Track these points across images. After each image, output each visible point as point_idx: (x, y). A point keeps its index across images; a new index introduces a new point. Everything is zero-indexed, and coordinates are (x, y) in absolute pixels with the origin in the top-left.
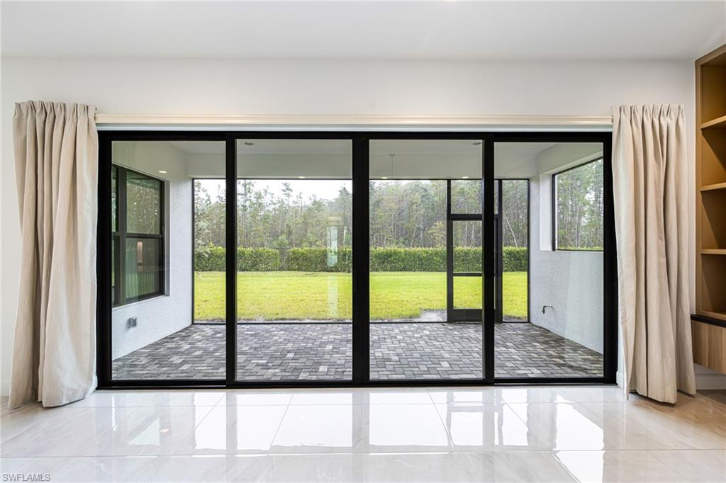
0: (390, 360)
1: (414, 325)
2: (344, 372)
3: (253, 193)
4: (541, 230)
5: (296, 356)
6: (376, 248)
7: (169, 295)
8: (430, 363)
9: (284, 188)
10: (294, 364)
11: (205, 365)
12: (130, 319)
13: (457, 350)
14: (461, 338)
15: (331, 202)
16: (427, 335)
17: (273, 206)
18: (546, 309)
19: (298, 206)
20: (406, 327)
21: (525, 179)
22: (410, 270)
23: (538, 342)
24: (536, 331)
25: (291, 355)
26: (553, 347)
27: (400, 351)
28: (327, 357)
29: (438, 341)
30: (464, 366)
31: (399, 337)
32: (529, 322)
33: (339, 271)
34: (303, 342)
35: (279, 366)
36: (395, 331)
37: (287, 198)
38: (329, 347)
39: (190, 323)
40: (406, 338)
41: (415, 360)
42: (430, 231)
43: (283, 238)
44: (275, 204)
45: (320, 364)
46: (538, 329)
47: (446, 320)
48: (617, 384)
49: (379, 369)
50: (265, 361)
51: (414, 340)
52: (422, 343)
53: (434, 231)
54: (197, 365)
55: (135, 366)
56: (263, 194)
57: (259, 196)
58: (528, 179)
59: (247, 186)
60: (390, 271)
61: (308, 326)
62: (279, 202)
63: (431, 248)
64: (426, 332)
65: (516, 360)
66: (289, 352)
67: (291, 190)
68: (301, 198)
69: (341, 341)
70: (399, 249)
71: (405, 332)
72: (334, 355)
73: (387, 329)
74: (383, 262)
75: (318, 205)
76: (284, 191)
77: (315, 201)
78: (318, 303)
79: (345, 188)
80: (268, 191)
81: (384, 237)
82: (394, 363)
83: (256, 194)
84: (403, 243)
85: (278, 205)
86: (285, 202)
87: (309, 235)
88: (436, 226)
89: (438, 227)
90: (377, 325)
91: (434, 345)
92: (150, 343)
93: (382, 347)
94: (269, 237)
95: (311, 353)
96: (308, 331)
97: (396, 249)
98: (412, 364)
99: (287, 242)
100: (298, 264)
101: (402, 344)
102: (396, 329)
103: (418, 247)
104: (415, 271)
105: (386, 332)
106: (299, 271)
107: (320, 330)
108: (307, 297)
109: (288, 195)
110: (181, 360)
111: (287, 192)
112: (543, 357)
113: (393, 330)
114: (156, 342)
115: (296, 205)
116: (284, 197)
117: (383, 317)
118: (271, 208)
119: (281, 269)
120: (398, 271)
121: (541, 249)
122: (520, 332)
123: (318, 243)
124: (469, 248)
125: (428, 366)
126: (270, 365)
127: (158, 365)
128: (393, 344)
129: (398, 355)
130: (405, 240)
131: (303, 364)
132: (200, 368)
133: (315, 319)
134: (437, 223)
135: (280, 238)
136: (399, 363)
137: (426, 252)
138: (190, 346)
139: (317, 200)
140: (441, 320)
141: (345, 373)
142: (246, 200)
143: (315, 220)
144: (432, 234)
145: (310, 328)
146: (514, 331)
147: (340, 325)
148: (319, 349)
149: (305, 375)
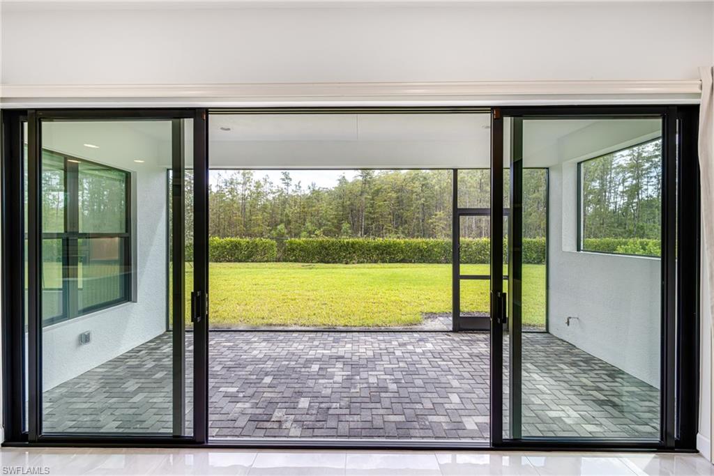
0: (386, 390)
1: (416, 335)
2: (328, 408)
3: (253, 182)
4: (563, 227)
5: (275, 382)
6: (374, 239)
7: (136, 302)
8: (436, 395)
9: (283, 177)
10: (269, 395)
11: (162, 394)
12: (81, 335)
13: (466, 375)
14: (471, 355)
15: (331, 191)
16: (430, 351)
17: (272, 195)
18: (570, 320)
19: (298, 195)
20: (405, 338)
21: (544, 168)
22: (411, 262)
23: (564, 363)
24: (559, 345)
25: (268, 380)
26: (584, 372)
27: (398, 375)
28: (311, 383)
29: (444, 360)
30: (478, 401)
31: (398, 353)
32: (547, 332)
33: (336, 262)
34: (286, 359)
35: (252, 397)
36: (393, 343)
37: (286, 187)
38: (315, 367)
39: (165, 330)
40: (406, 355)
41: (417, 390)
42: (430, 221)
43: (281, 227)
44: (274, 193)
45: (300, 394)
46: (559, 342)
47: (451, 329)
48: (698, 452)
49: (372, 405)
50: (235, 389)
51: (415, 358)
52: (425, 362)
53: (434, 220)
54: (152, 395)
55: (79, 395)
56: (262, 183)
57: (258, 185)
58: (548, 168)
59: (247, 175)
60: (390, 262)
61: (295, 334)
62: (279, 191)
63: (432, 239)
64: (429, 346)
65: (543, 393)
66: (267, 374)
67: (290, 179)
68: (300, 187)
69: (331, 357)
70: (398, 240)
71: (405, 345)
72: (321, 381)
73: (384, 341)
74: (382, 254)
75: (316, 194)
76: (283, 180)
77: (314, 190)
78: (311, 303)
79: (344, 177)
80: (268, 180)
81: (383, 225)
82: (391, 395)
83: (257, 183)
84: (403, 232)
85: (277, 194)
86: (285, 191)
87: (308, 224)
88: (436, 215)
89: (438, 216)
90: (372, 333)
91: (439, 366)
92: (111, 359)
93: (378, 369)
94: (268, 226)
95: (293, 376)
96: (294, 342)
97: (395, 239)
98: (413, 397)
99: (286, 231)
100: (295, 255)
101: (402, 364)
102: (395, 340)
103: (417, 237)
104: (414, 262)
105: (383, 346)
106: (295, 262)
107: (307, 342)
108: (300, 295)
109: (288, 184)
110: (136, 386)
111: (286, 181)
112: (577, 388)
113: (390, 342)
114: (118, 358)
115: (295, 194)
116: (283, 186)
117: (380, 324)
118: (270, 197)
119: (278, 260)
120: (397, 262)
121: (564, 250)
122: (539, 347)
123: (317, 232)
124: (471, 239)
125: (435, 401)
126: (241, 395)
127: (107, 395)
128: (391, 364)
129: (397, 381)
130: (404, 229)
131: (280, 395)
132: (155, 400)
133: (304, 325)
134: (438, 213)
135: (279, 227)
136: (397, 395)
137: (427, 243)
138: (154, 363)
139: (317, 189)
140: (445, 328)
141: (331, 412)
142: (246, 190)
143: (314, 209)
144: (432, 223)
145: (296, 338)
146: (532, 345)
147: (331, 334)
148: (303, 370)
149: (280, 414)
